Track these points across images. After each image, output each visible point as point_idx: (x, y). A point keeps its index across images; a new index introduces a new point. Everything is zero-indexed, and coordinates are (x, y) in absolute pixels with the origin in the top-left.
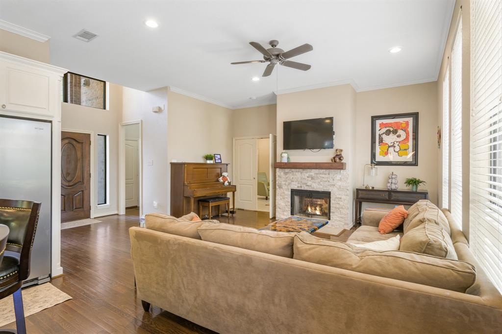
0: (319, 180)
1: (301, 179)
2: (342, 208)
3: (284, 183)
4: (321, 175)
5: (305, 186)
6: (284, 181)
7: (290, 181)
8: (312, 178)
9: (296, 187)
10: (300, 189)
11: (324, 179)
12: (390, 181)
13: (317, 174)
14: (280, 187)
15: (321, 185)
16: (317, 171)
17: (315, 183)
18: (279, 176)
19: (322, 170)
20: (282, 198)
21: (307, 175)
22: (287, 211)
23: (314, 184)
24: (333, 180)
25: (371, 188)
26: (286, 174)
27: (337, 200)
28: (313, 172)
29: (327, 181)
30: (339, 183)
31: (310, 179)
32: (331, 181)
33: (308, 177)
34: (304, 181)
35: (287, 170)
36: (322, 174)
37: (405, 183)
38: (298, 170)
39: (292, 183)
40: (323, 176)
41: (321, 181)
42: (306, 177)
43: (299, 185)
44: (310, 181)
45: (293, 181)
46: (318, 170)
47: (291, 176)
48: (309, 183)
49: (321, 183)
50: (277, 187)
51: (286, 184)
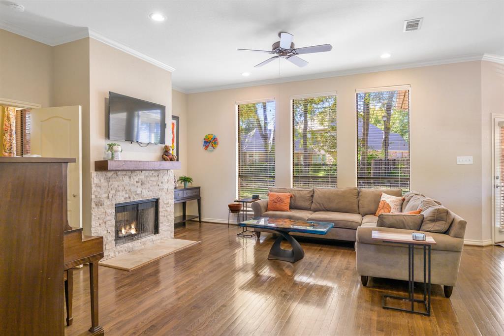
0: (149, 185)
1: (129, 186)
2: (169, 215)
3: (106, 195)
4: (151, 179)
5: (134, 195)
6: (105, 193)
7: (114, 192)
8: (142, 183)
9: (123, 199)
10: (128, 201)
11: (153, 184)
13: (147, 177)
14: (99, 204)
15: (151, 190)
16: (146, 173)
17: (145, 189)
18: (97, 186)
19: (153, 172)
20: (101, 222)
21: (136, 179)
22: (111, 242)
23: (144, 191)
24: (162, 183)
26: (108, 180)
27: (165, 206)
28: (142, 176)
29: (156, 185)
30: (167, 186)
31: (139, 184)
32: (160, 184)
33: (138, 182)
34: (132, 189)
35: (110, 174)
36: (152, 177)
38: (125, 173)
39: (118, 194)
40: (153, 179)
41: (151, 186)
42: (135, 183)
43: (127, 196)
44: (140, 187)
45: (119, 191)
47: (115, 183)
48: (139, 191)
49: (151, 188)
50: (93, 205)
51: (108, 197)
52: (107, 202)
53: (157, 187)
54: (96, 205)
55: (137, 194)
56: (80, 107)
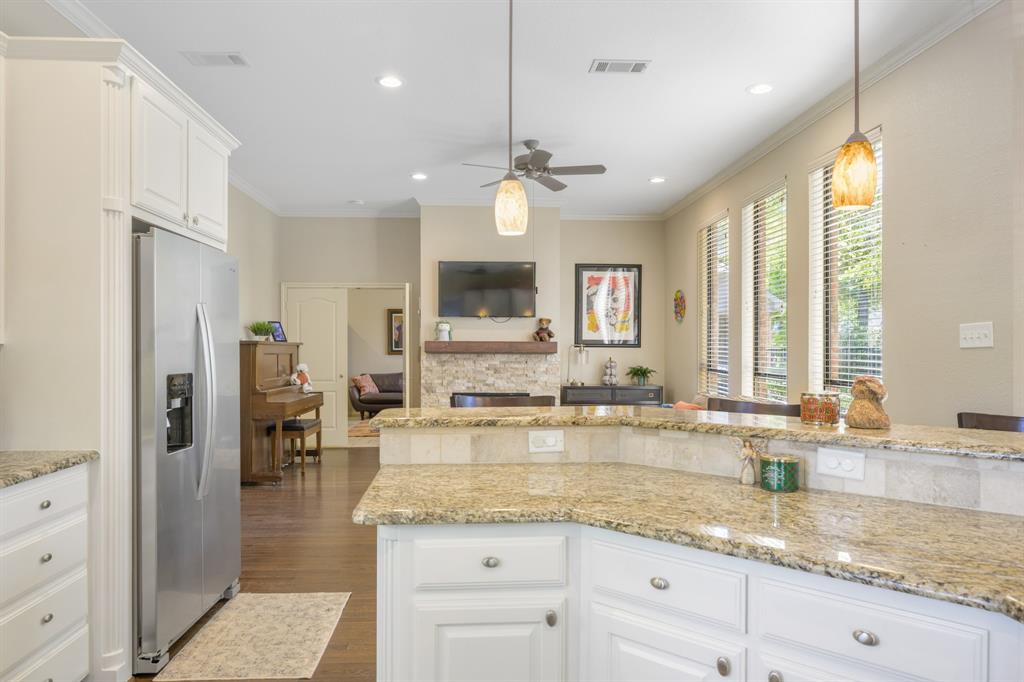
0: (509, 374)
1: (474, 372)
3: (440, 381)
4: (512, 365)
5: (481, 385)
6: (438, 378)
7: (451, 378)
8: (496, 371)
9: (464, 388)
10: (472, 391)
11: (517, 372)
12: (608, 371)
13: (504, 363)
14: (430, 390)
15: (512, 382)
16: (504, 358)
17: (501, 378)
18: (427, 369)
19: (515, 356)
21: (486, 365)
23: (499, 382)
24: (534, 372)
25: (579, 385)
26: (442, 363)
28: (497, 360)
29: (523, 375)
30: (544, 378)
31: (492, 372)
32: (531, 374)
33: (488, 369)
34: (479, 377)
35: (444, 357)
36: (514, 363)
37: (628, 374)
38: (467, 356)
39: (456, 381)
40: (516, 366)
41: (512, 376)
42: (484, 369)
43: (470, 385)
44: (492, 376)
45: (458, 378)
46: (506, 356)
47: (451, 368)
48: (490, 380)
49: (513, 378)
50: (423, 391)
51: (442, 384)
52: (440, 390)
53: (524, 378)
54: (428, 391)
55: (487, 385)
56: (407, 285)
